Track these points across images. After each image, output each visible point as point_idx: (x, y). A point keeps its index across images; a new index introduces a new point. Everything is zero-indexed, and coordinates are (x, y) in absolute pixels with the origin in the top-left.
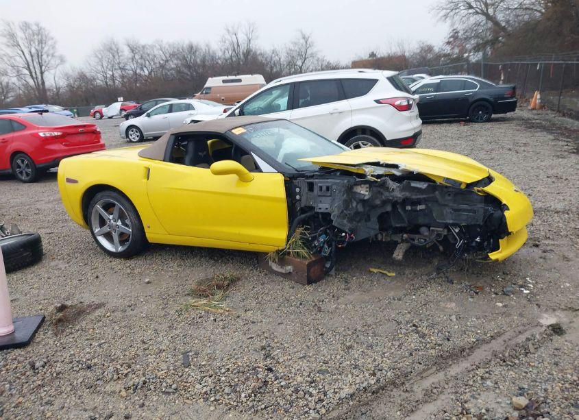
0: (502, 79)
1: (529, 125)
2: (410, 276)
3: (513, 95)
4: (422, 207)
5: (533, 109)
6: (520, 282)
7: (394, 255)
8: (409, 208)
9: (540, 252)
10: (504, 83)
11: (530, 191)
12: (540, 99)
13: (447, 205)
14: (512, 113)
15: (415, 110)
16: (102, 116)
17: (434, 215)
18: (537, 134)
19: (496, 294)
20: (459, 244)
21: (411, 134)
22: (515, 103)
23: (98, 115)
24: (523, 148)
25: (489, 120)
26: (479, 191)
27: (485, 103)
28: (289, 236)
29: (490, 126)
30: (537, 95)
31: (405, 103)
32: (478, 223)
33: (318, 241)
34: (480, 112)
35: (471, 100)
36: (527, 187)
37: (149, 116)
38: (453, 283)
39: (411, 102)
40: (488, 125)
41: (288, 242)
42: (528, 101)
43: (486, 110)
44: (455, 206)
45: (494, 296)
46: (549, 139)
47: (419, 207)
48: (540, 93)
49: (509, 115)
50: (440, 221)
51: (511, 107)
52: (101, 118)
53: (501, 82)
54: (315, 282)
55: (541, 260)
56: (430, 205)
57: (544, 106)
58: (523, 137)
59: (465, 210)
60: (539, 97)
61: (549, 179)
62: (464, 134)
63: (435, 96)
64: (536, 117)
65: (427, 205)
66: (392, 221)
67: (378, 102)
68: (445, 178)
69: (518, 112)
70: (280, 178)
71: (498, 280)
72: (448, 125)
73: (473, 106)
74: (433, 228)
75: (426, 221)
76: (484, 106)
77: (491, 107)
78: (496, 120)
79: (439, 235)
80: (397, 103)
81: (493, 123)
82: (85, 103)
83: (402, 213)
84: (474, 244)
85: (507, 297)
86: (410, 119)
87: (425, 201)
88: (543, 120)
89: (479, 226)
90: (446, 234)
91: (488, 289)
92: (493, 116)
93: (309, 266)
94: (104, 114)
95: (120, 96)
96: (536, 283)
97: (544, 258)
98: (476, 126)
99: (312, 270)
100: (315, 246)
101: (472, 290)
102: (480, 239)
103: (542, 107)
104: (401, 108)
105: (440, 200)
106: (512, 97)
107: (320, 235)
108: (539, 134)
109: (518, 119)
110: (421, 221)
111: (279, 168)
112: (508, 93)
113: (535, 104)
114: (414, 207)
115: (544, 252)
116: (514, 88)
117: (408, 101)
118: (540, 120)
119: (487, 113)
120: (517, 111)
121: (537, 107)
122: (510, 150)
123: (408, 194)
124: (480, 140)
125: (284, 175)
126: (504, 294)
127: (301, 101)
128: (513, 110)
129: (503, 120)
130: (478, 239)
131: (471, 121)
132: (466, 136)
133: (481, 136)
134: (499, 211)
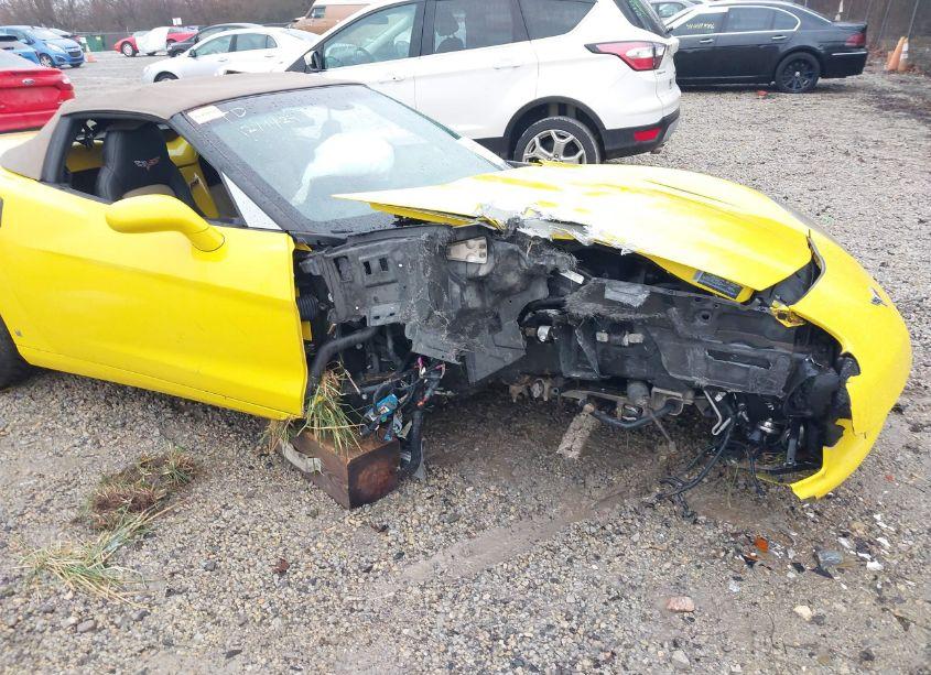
0: (841, 10)
1: (884, 103)
2: (596, 493)
3: (861, 43)
4: (637, 338)
5: (892, 71)
6: (860, 529)
7: (562, 448)
8: (603, 337)
9: (906, 428)
10: (843, 18)
11: (883, 256)
12: (908, 52)
13: (698, 341)
14: (855, 77)
15: (668, 69)
16: (135, 51)
17: (663, 358)
18: (899, 123)
19: (799, 568)
20: (721, 426)
21: (654, 119)
22: (864, 57)
23: (128, 49)
24: (872, 151)
25: (813, 89)
26: (782, 315)
27: (809, 56)
28: (310, 393)
29: (814, 101)
30: (903, 45)
31: (646, 54)
32: (773, 392)
33: (377, 413)
34: (798, 73)
35: (783, 49)
36: (879, 244)
37: (194, 55)
38: (695, 522)
39: (659, 53)
40: (810, 98)
41: (307, 403)
42: (883, 55)
43: (809, 69)
44: (718, 344)
45: (791, 575)
46: (922, 135)
47: (628, 339)
48: (909, 41)
49: (849, 80)
50: (678, 377)
51: (855, 65)
52: (133, 55)
53: (838, 17)
54: (371, 500)
55: (909, 455)
56: (655, 335)
57: (913, 66)
58: (874, 127)
59: (742, 358)
60: (906, 48)
61: (923, 226)
62: (764, 116)
63: (716, 38)
64: (897, 87)
65: (646, 334)
66: (563, 365)
67: (592, 48)
68: (699, 271)
69: (865, 77)
70: (286, 246)
71: (805, 518)
72: (735, 95)
73: (786, 59)
74: (659, 390)
75: (644, 371)
76: (805, 62)
77: (817, 65)
78: (825, 89)
79: (672, 403)
80: (631, 53)
81: (819, 96)
82: (117, 26)
83: (586, 348)
84: (756, 436)
85: (826, 581)
86: (656, 87)
87: (644, 326)
88: (913, 94)
89: (774, 399)
90: (690, 402)
91: (777, 551)
92: (821, 81)
93: (354, 468)
94: (139, 47)
95: (176, 17)
96: (898, 532)
97: (916, 451)
98: (787, 100)
99: (363, 476)
100: (369, 423)
101: (739, 552)
102: (774, 427)
103: (910, 68)
104: (638, 65)
105: (680, 326)
106: (860, 47)
107: (384, 394)
108: (903, 122)
109: (864, 88)
110: (631, 369)
111: (286, 220)
112: (851, 38)
113: (898, 61)
114: (615, 338)
115: (915, 429)
116: (864, 30)
117: (654, 50)
118: (905, 93)
119: (810, 76)
120: (864, 74)
121: (900, 68)
122: (847, 153)
123: (600, 308)
124: (792, 131)
125: (295, 241)
126: (819, 571)
127: (439, 39)
128: (858, 72)
129: (838, 89)
130: (767, 426)
131: (777, 89)
132: (767, 121)
133: (794, 121)
134: (832, 373)
